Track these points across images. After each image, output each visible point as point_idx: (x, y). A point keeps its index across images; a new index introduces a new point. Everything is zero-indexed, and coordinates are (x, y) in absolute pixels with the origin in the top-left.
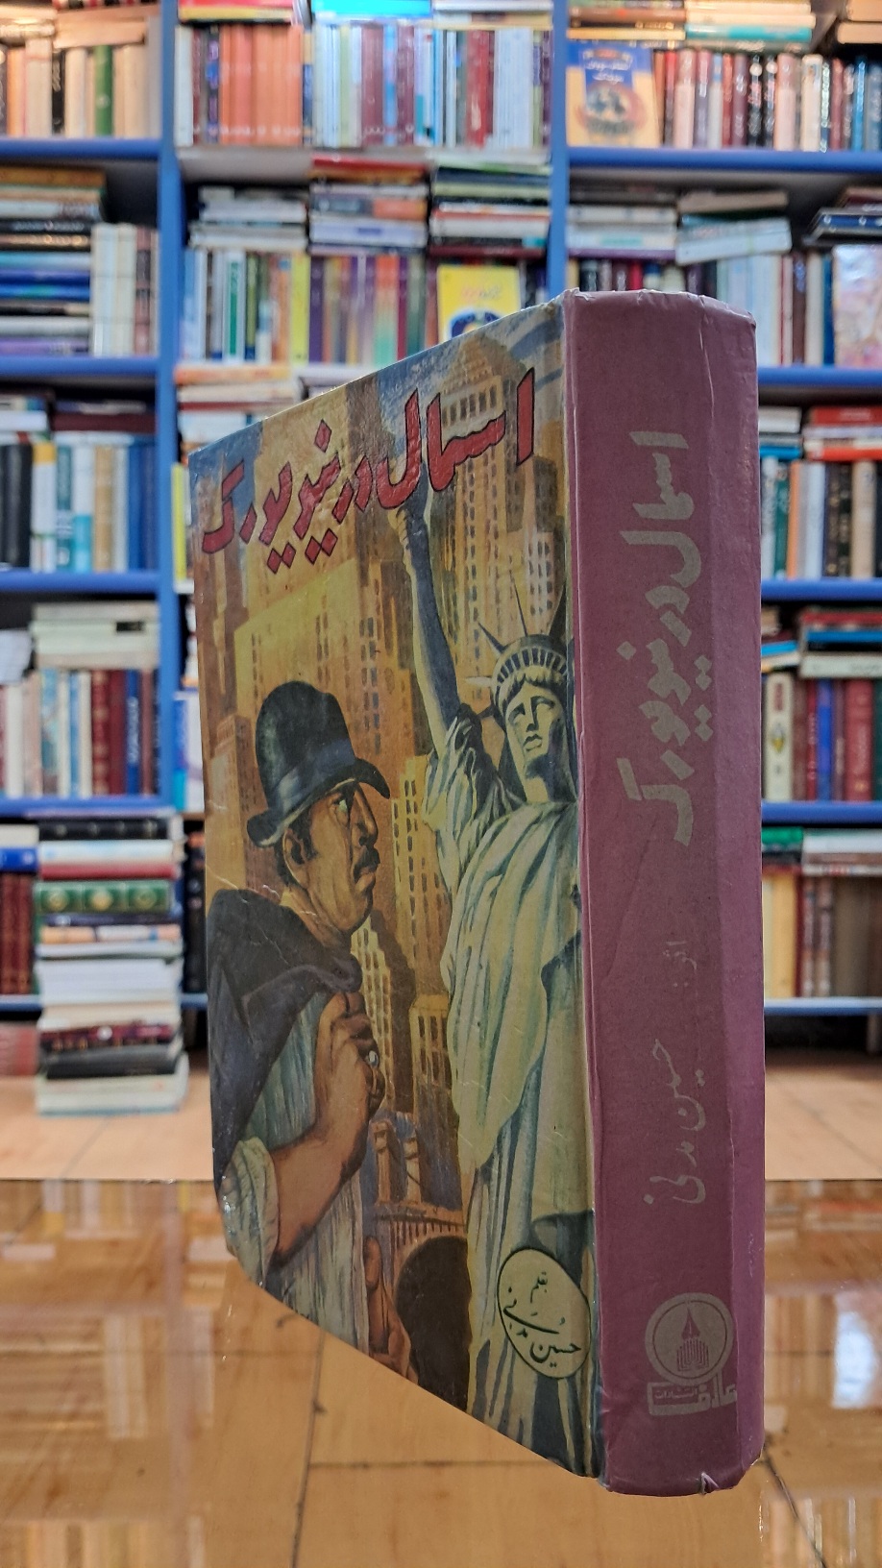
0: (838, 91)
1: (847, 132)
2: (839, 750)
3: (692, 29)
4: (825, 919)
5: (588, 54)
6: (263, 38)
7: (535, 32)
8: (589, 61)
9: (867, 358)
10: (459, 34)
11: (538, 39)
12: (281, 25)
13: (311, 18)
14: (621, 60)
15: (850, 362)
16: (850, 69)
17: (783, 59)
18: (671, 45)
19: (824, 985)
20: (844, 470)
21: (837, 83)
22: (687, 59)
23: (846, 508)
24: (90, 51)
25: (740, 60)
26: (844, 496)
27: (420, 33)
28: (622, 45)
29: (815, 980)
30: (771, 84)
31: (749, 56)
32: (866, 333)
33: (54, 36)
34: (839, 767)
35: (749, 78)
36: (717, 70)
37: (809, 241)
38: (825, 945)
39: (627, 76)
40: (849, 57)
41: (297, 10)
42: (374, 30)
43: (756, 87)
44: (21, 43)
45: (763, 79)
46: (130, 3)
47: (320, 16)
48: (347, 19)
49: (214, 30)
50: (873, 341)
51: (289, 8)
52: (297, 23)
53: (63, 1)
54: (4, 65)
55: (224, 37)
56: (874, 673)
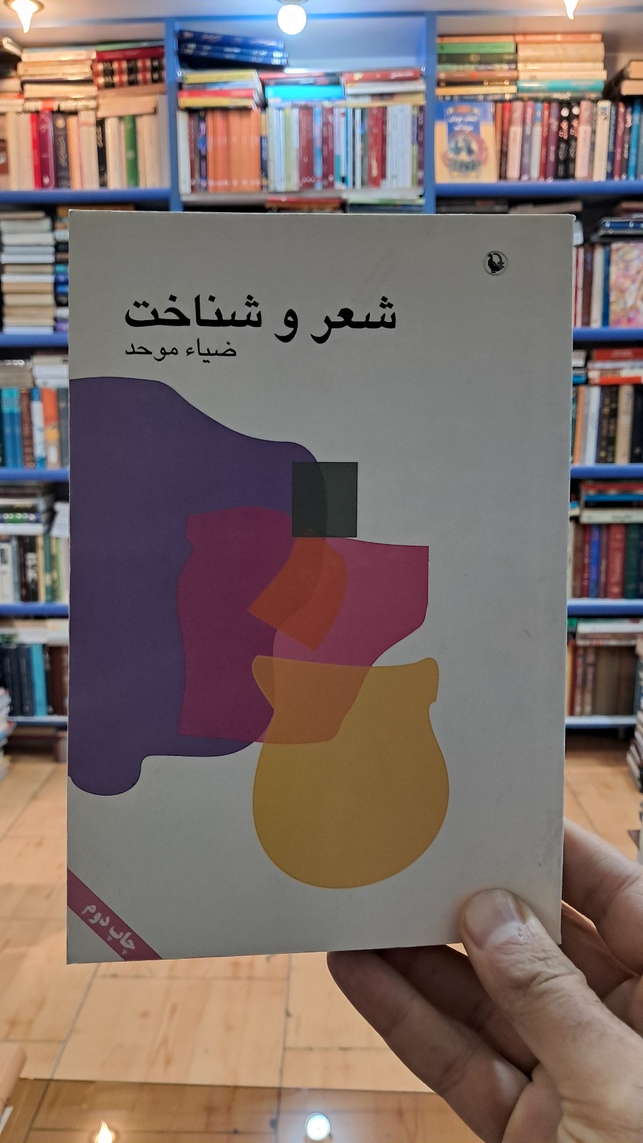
0: (621, 126)
1: (626, 156)
2: (603, 567)
3: (522, 85)
4: (590, 670)
5: (450, 110)
6: (235, 119)
7: (413, 106)
8: (451, 115)
9: (630, 320)
10: (363, 110)
11: (416, 112)
12: (245, 110)
13: (264, 105)
14: (472, 113)
15: (621, 327)
16: (629, 110)
17: (584, 104)
18: (507, 97)
19: (588, 708)
20: (614, 389)
21: (621, 119)
22: (518, 106)
23: (614, 414)
24: (121, 118)
25: (555, 106)
26: (613, 406)
27: (336, 111)
28: (472, 100)
29: (582, 706)
30: (575, 123)
31: (562, 104)
32: (630, 302)
33: (96, 109)
34: (603, 578)
35: (561, 119)
36: (539, 114)
37: (594, 238)
38: (589, 685)
39: (476, 126)
40: (630, 101)
41: (256, 98)
42: (307, 110)
43: (565, 125)
44: (74, 113)
45: (571, 118)
46: (145, 82)
47: (271, 101)
48: (288, 104)
49: (202, 114)
50: (635, 308)
51: (251, 97)
52: (255, 109)
53: (101, 80)
54: (65, 128)
55: (209, 118)
56: (627, 520)
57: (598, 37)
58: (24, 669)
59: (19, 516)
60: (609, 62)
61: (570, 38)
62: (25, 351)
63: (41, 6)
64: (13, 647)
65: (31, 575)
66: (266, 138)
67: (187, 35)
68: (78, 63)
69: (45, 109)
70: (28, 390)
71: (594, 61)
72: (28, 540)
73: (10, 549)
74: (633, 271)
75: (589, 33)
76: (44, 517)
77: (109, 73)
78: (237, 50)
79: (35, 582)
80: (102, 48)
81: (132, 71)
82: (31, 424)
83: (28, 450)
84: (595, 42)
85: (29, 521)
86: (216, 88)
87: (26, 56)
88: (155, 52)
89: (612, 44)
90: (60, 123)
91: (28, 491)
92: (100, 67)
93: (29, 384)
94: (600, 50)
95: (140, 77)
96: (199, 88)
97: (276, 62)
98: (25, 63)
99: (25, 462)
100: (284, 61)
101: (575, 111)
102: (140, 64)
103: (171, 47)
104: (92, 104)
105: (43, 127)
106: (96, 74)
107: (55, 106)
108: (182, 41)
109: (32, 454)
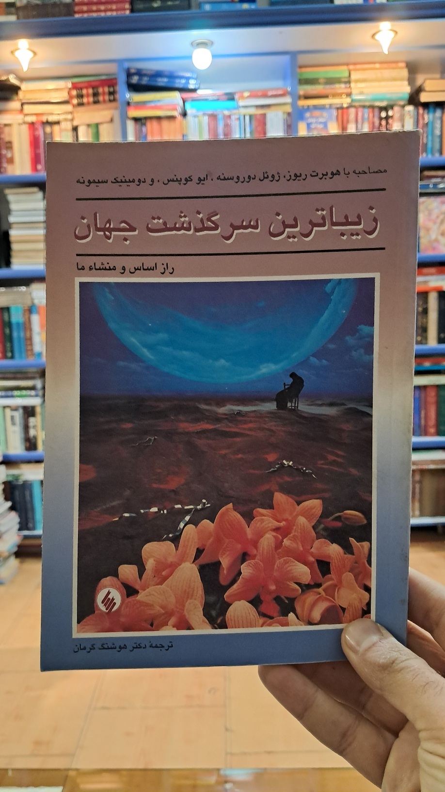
0: (421, 122)
1: (425, 141)
2: (423, 415)
3: (355, 97)
4: (417, 486)
5: (308, 115)
6: (165, 124)
7: (284, 113)
8: (308, 118)
9: (434, 249)
10: (251, 116)
11: (286, 116)
12: (172, 118)
13: (184, 114)
14: (322, 116)
15: (428, 253)
16: (426, 111)
17: (396, 109)
18: (345, 105)
19: (417, 513)
20: (425, 295)
21: (420, 118)
22: (352, 111)
23: (425, 312)
24: (89, 126)
25: (377, 111)
26: (425, 306)
27: (233, 117)
28: (322, 108)
29: (413, 510)
30: (390, 121)
31: (381, 109)
32: (433, 236)
33: (72, 120)
34: (423, 422)
35: (381, 119)
36: (366, 116)
38: (417, 496)
39: (325, 124)
40: (426, 105)
41: (180, 110)
42: (213, 117)
43: (384, 122)
44: (58, 123)
45: (387, 118)
46: (104, 101)
47: (189, 112)
48: (200, 113)
49: (143, 121)
50: (436, 241)
51: (175, 109)
52: (179, 118)
53: (75, 101)
54: (51, 133)
55: (149, 124)
56: (438, 383)
57: (403, 65)
58: (28, 498)
59: (24, 392)
60: (411, 81)
61: (385, 66)
62: (26, 281)
63: (35, 53)
64: (20, 482)
65: (32, 433)
66: (186, 135)
67: (133, 71)
68: (59, 90)
69: (38, 121)
70: (29, 307)
71: (402, 79)
72: (30, 409)
73: (18, 415)
74: (434, 216)
75: (396, 62)
76: (40, 393)
77: (80, 96)
78: (165, 80)
79: (35, 438)
80: (76, 80)
81: (95, 95)
82: (31, 330)
83: (29, 348)
84: (401, 68)
85: (31, 396)
86: (153, 104)
87: (24, 86)
88: (111, 82)
89: (413, 69)
90: (48, 129)
91: (30, 375)
92: (74, 93)
93: (29, 303)
94: (405, 73)
95: (101, 98)
96: (141, 105)
97: (191, 87)
98: (24, 91)
99: (27, 356)
100: (197, 86)
101: (390, 113)
102: (100, 90)
103: (122, 79)
104: (69, 117)
105: (37, 133)
106: (71, 97)
107: (44, 119)
108: (129, 75)
109: (32, 350)
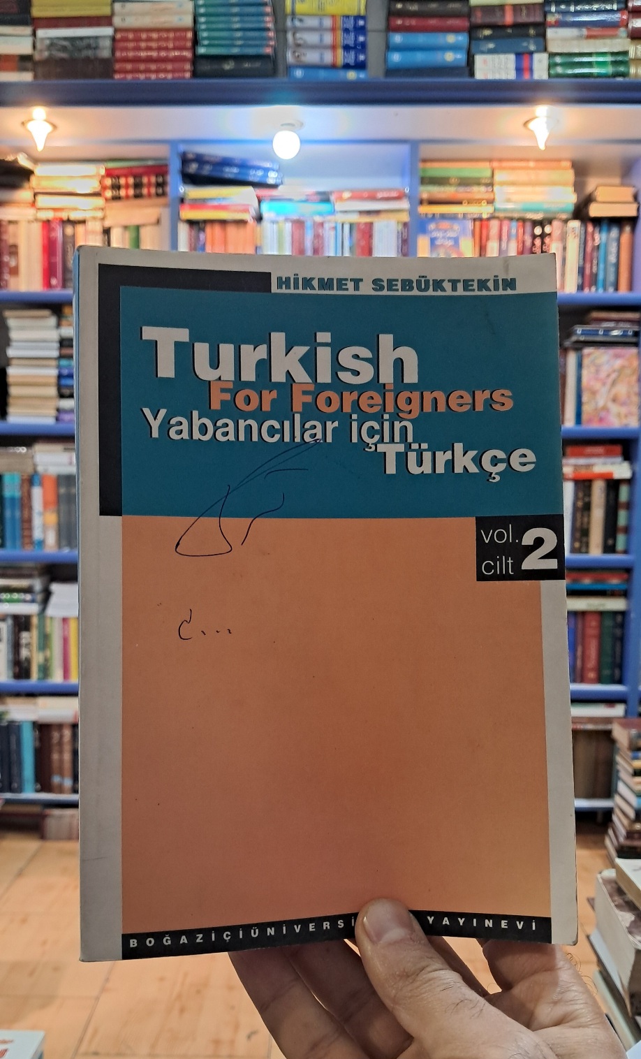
0: (590, 244)
1: (594, 270)
2: (579, 653)
3: (498, 205)
5: (432, 226)
6: (231, 230)
7: (398, 222)
8: (431, 232)
9: (601, 420)
10: (351, 225)
11: (400, 227)
12: (242, 223)
13: (259, 219)
14: (452, 229)
15: (592, 426)
16: (597, 230)
17: (555, 223)
18: (485, 216)
20: (586, 484)
21: (589, 238)
22: (494, 224)
23: (587, 507)
24: (126, 228)
25: (528, 226)
26: (587, 500)
27: (327, 226)
28: (453, 217)
30: (547, 240)
31: (535, 223)
32: (601, 403)
33: (103, 219)
34: (579, 663)
35: (534, 237)
36: (514, 231)
37: (567, 343)
39: (456, 240)
40: (597, 222)
41: (253, 212)
42: (299, 224)
43: (538, 242)
44: (83, 222)
45: (543, 236)
46: (149, 195)
47: (266, 215)
48: (281, 219)
49: (202, 225)
50: (605, 408)
51: (246, 211)
52: (251, 222)
53: (109, 194)
54: (74, 236)
55: (208, 229)
56: (601, 608)
57: (568, 164)
58: (13, 746)
59: (16, 596)
60: (578, 186)
61: (542, 164)
62: (28, 439)
63: (55, 127)
64: (4, 724)
65: (24, 653)
66: (260, 247)
67: (190, 156)
68: (90, 177)
69: (55, 219)
70: (29, 476)
71: (565, 184)
72: (23, 619)
73: (5, 628)
74: (603, 375)
75: (559, 160)
76: (39, 597)
77: (116, 187)
78: (235, 170)
79: (28, 661)
80: (111, 165)
81: (138, 186)
82: (30, 508)
83: (26, 533)
84: (565, 168)
85: (25, 601)
86: (215, 203)
87: (39, 170)
88: (160, 170)
89: (581, 170)
90: (69, 230)
91: (25, 572)
92: (108, 182)
93: (30, 470)
94: (570, 175)
95: (145, 191)
96: (199, 203)
97: (271, 181)
98: (38, 177)
99: (23, 545)
100: (279, 181)
101: (548, 229)
102: (145, 180)
103: (175, 166)
104: (99, 214)
105: (53, 235)
106: (104, 188)
107: (64, 216)
108: (185, 160)
109: (30, 536)
